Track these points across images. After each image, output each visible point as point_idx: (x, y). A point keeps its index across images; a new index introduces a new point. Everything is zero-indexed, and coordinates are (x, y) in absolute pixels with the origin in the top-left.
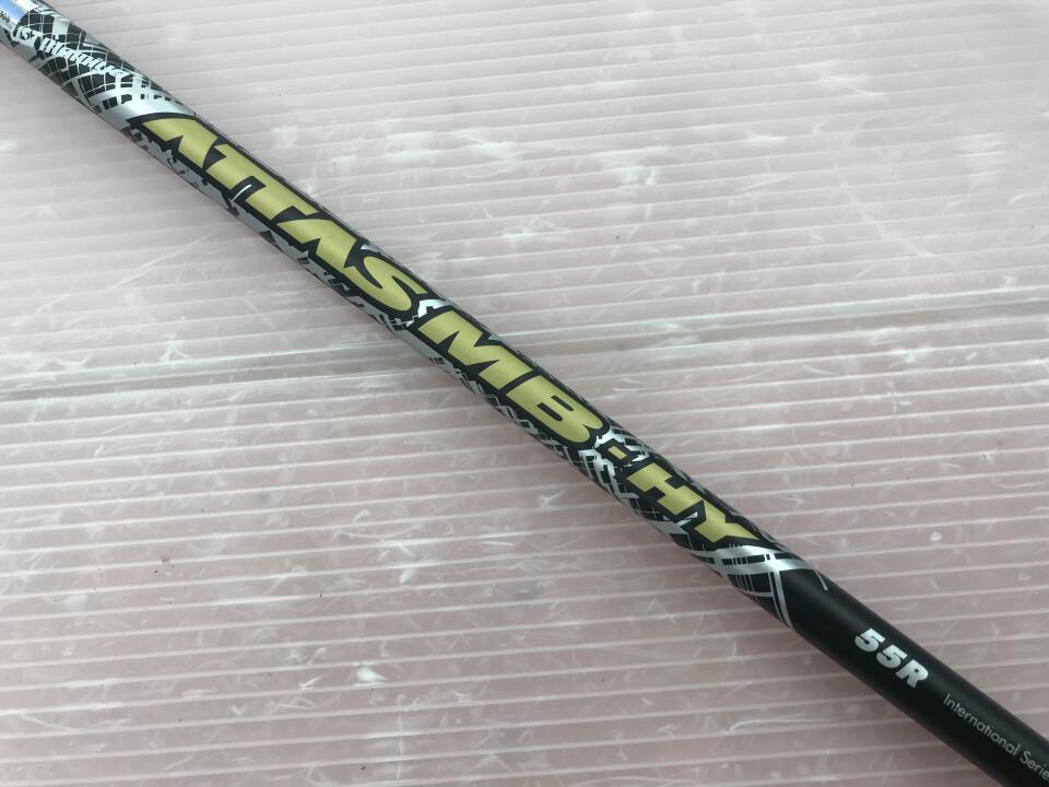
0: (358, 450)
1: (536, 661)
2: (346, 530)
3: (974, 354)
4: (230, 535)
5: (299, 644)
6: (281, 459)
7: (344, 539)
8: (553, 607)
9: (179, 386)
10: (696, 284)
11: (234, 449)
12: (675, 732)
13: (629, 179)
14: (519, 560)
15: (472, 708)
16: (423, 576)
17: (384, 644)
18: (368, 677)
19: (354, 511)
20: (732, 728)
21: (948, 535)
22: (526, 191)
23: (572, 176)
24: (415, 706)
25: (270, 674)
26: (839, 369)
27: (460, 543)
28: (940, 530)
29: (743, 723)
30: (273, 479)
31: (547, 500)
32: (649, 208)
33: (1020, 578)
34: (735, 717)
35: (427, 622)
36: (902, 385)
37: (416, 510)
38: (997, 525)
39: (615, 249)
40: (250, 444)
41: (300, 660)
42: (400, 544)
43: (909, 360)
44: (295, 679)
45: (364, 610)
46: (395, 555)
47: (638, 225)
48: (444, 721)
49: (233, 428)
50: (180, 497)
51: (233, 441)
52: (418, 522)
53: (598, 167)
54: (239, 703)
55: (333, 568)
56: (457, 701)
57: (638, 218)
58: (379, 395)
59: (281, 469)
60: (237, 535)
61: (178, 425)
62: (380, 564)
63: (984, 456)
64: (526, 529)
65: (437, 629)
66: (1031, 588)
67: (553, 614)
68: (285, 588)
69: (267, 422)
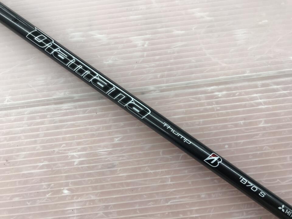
0: (61, 127)
1: (114, 186)
2: (59, 150)
3: (238, 93)
4: (26, 153)
5: (46, 183)
6: (40, 130)
7: (58, 153)
8: (118, 170)
9: (10, 110)
10: (159, 76)
11: (26, 128)
12: (153, 205)
13: (140, 45)
15: (95, 200)
16: (81, 163)
17: (70, 182)
18: (66, 192)
19: (61, 145)
20: (169, 203)
21: (230, 145)
22: (110, 49)
23: (123, 44)
24: (79, 200)
25: (38, 193)
26: (199, 99)
27: (91, 153)
28: (227, 144)
30: (38, 136)
31: (117, 139)
32: (145, 53)
33: (250, 157)
34: (170, 199)
35: (82, 176)
36: (217, 103)
37: (79, 144)
38: (244, 142)
39: (136, 66)
40: (31, 126)
41: (46, 188)
42: (74, 154)
43: (220, 96)
44: (45, 193)
45: (65, 173)
46: (73, 157)
47: (143, 59)
48: (87, 203)
49: (26, 122)
50: (11, 142)
51: (26, 125)
52: (79, 147)
53: (131, 41)
54: (29, 201)
55: (56, 161)
56: (91, 198)
57: (142, 56)
58: (67, 111)
59: (40, 133)
60: (28, 152)
61: (10, 121)
62: (69, 160)
63: (240, 123)
64: (111, 148)
65: (85, 178)
66: (253, 160)
67: (118, 172)
68: (42, 167)
69: (36, 119)
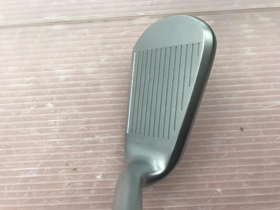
0: (51, 46)
1: (98, 102)
2: (46, 67)
5: (32, 97)
6: (30, 48)
8: (102, 88)
9: (3, 28)
15: (78, 114)
16: (67, 79)
17: (55, 97)
18: (50, 105)
19: (49, 62)
24: (62, 113)
27: (78, 71)
31: (103, 60)
35: (67, 92)
37: (66, 62)
40: (21, 44)
41: (31, 101)
44: (29, 106)
45: (50, 88)
46: (59, 74)
48: (70, 117)
50: (1, 57)
52: (67, 65)
54: (14, 112)
55: (42, 77)
56: (74, 112)
59: (29, 51)
60: (16, 68)
61: (1, 38)
62: (55, 76)
63: (226, 50)
64: (97, 68)
65: (70, 93)
68: (28, 82)
69: (27, 38)
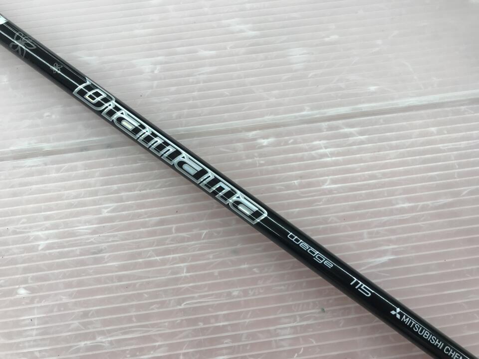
14: (92, 238)
29: (187, 302)
